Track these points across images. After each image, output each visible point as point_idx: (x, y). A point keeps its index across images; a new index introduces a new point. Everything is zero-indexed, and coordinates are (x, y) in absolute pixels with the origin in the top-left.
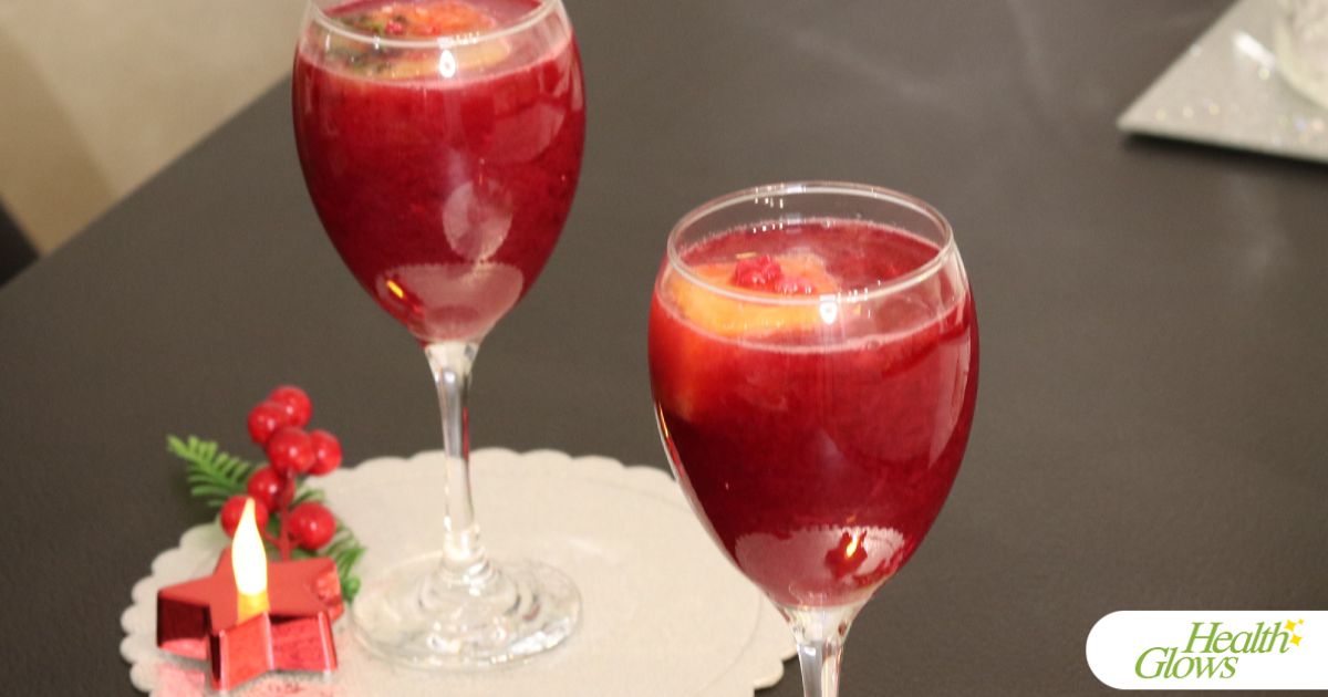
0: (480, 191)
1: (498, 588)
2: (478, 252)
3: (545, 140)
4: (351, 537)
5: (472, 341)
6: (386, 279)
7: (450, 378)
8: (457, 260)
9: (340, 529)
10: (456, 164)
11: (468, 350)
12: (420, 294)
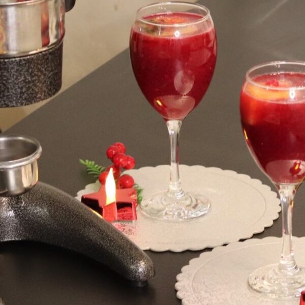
0: (185, 73)
1: (186, 199)
2: (184, 92)
3: (205, 61)
4: (138, 187)
5: (180, 120)
6: (157, 100)
7: (173, 132)
8: (177, 94)
9: (135, 185)
10: (179, 65)
11: (179, 123)
12: (166, 104)
